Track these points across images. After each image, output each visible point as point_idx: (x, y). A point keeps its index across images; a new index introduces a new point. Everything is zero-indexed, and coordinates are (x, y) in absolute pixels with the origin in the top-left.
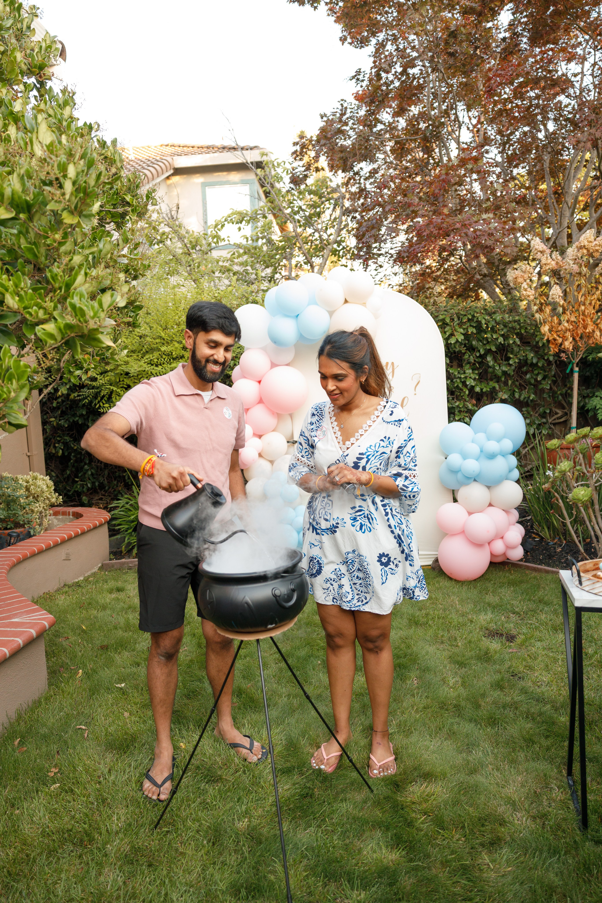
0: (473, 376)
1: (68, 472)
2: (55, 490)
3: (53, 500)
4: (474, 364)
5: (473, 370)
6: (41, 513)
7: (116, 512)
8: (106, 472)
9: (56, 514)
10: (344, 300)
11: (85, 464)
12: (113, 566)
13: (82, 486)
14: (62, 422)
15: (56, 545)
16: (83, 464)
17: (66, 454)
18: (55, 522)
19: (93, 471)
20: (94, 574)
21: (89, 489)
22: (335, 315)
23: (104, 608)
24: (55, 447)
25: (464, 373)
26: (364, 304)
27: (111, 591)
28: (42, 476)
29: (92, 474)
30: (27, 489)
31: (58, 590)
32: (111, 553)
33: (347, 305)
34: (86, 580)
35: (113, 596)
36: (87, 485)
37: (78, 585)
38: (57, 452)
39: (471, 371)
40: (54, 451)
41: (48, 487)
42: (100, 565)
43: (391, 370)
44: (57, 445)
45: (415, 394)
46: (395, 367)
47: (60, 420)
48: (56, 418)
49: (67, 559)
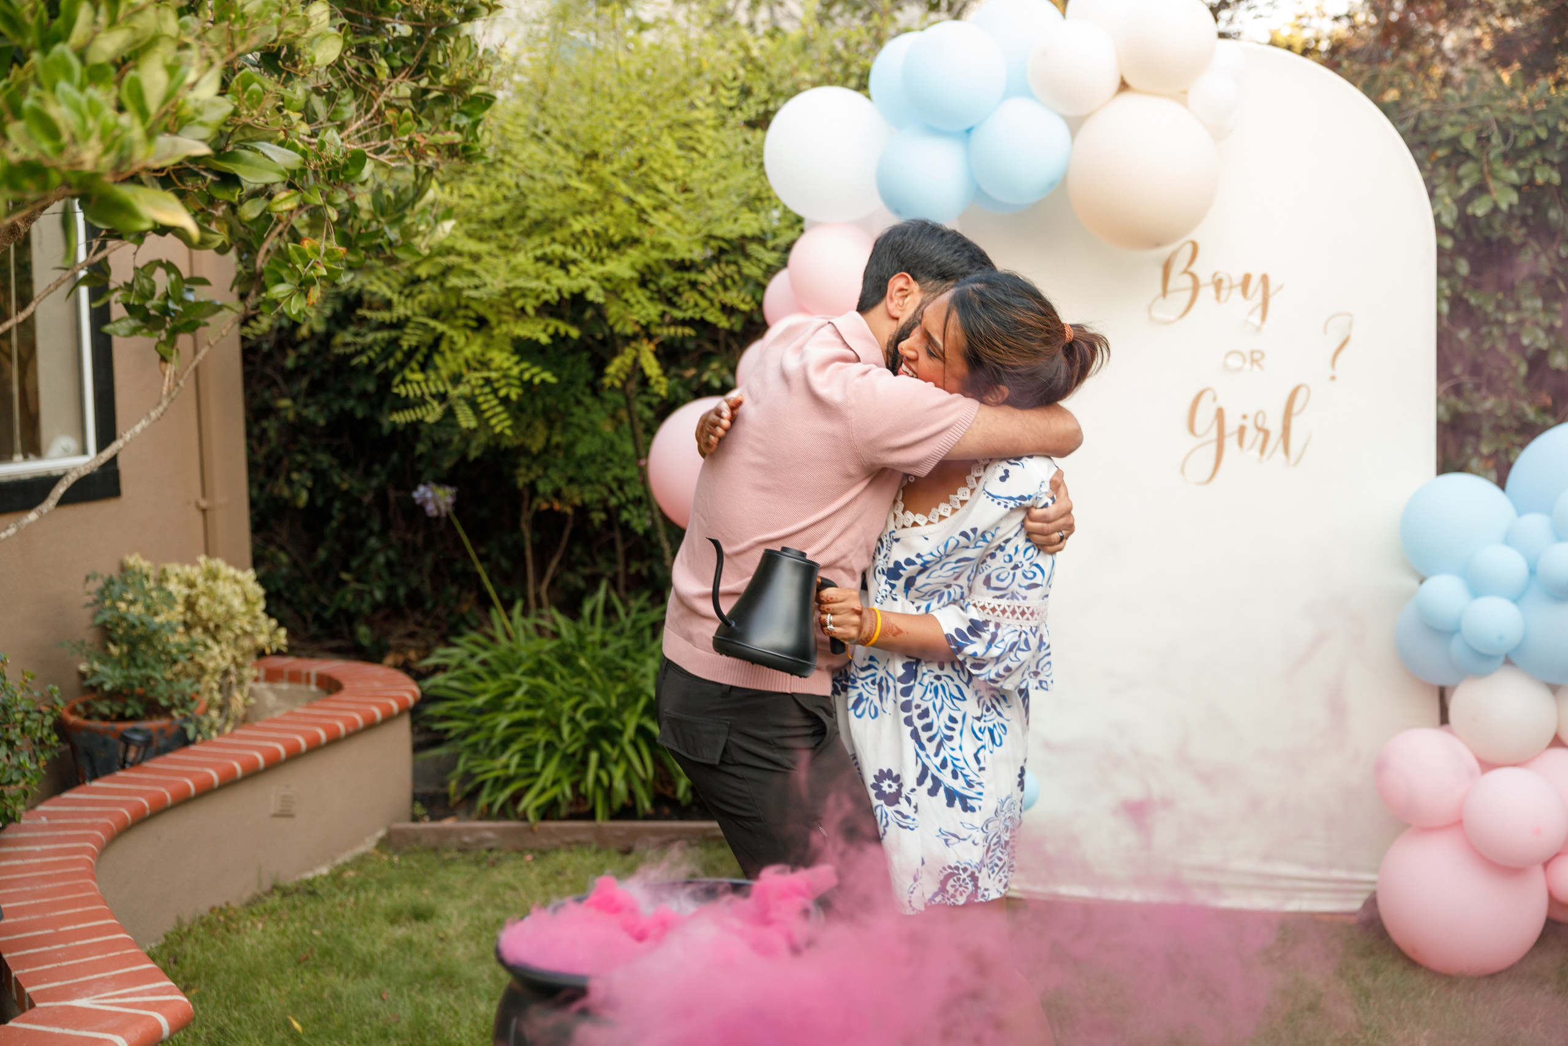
0: (1544, 319)
1: (322, 554)
3: (262, 639)
4: (1551, 282)
5: (1545, 299)
6: (226, 673)
7: (440, 679)
8: (428, 560)
9: (272, 676)
10: (1116, 84)
11: (371, 533)
12: (418, 839)
13: (359, 594)
14: (310, 412)
15: (253, 773)
16: (362, 533)
17: (320, 502)
18: (270, 699)
19: (392, 554)
20: (361, 861)
21: (376, 607)
22: (1087, 130)
23: (366, 968)
24: (290, 482)
25: (1518, 308)
26: (1181, 97)
27: (394, 918)
28: (232, 571)
29: (389, 564)
30: (190, 604)
31: (255, 900)
32: (416, 797)
33: (1126, 98)
34: (336, 877)
35: (400, 932)
36: (371, 593)
37: (310, 890)
38: (295, 497)
39: (1538, 303)
40: (286, 493)
41: (246, 601)
42: (381, 833)
43: (1258, 298)
44: (295, 476)
45: (1333, 378)
46: (1272, 288)
47: (306, 406)
48: (294, 399)
49: (285, 814)
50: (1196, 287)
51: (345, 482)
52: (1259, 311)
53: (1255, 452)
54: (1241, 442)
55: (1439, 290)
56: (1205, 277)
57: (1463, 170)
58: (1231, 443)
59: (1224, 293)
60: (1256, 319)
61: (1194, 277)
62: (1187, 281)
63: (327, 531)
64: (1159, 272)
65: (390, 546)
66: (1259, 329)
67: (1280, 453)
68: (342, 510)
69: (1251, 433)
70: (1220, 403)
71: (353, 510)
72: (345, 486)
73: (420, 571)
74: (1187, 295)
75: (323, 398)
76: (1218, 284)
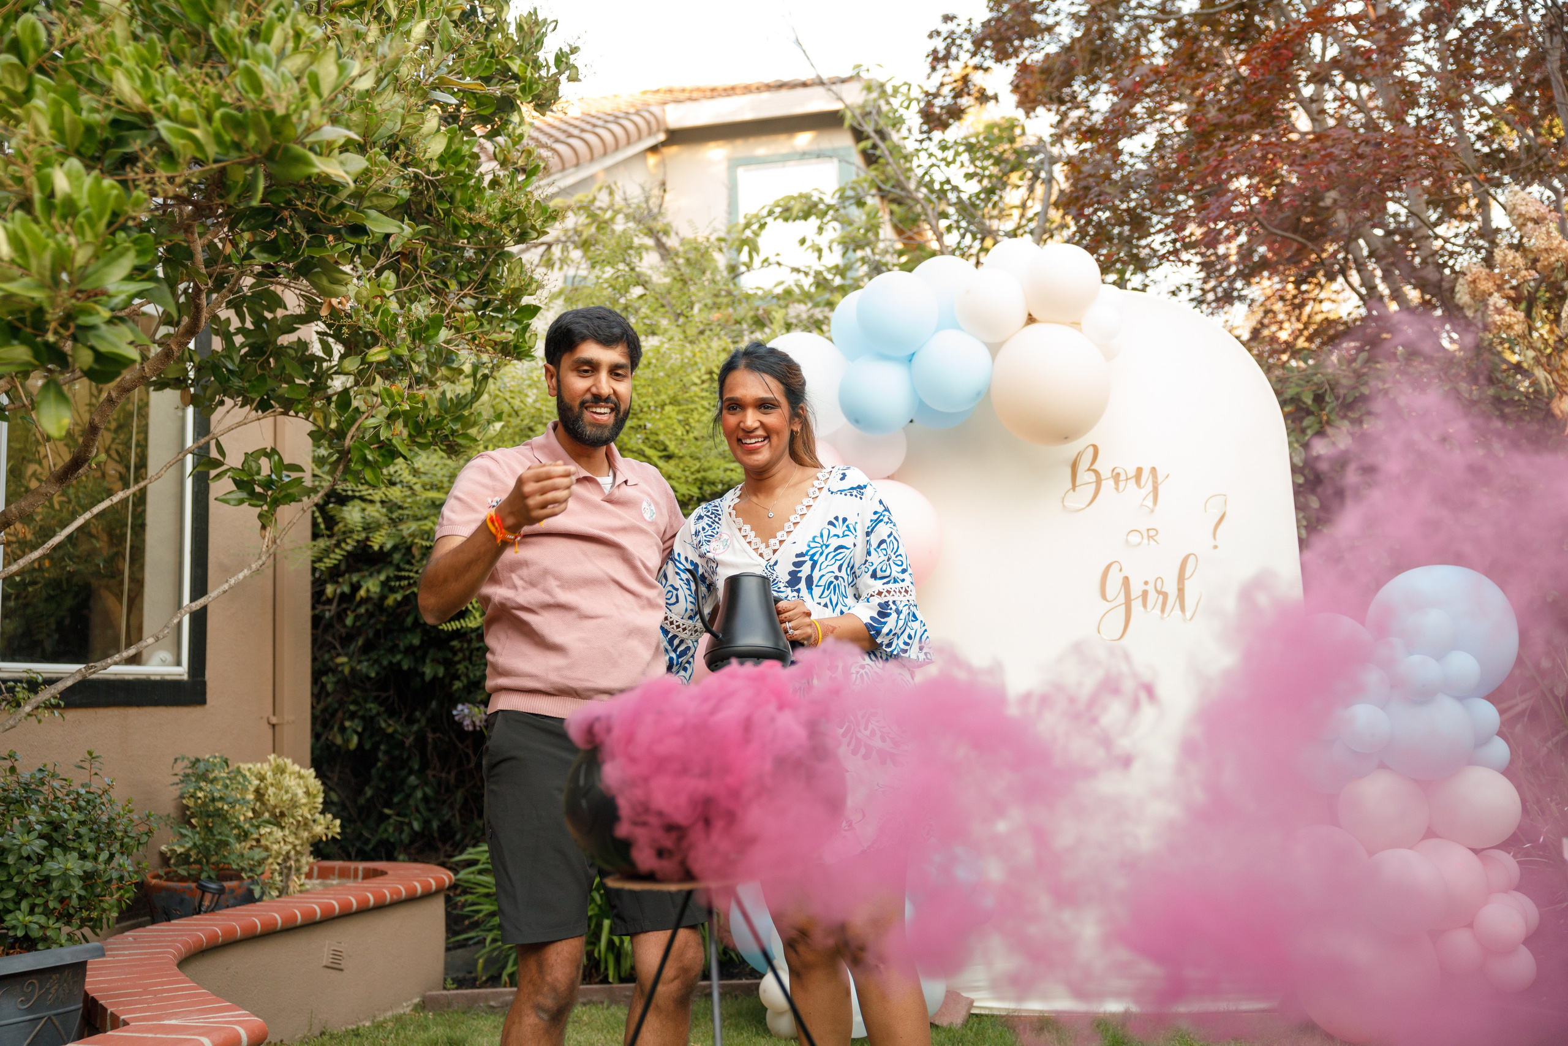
1: (369, 792)
2: (326, 809)
3: (319, 830)
6: (287, 858)
7: (467, 872)
8: (459, 795)
10: (1024, 318)
11: (411, 772)
12: (448, 1001)
13: (399, 827)
14: (363, 667)
16: (404, 773)
17: (367, 746)
19: (428, 790)
20: (398, 1019)
21: (415, 836)
22: (1004, 353)
24: (343, 729)
26: (1076, 324)
28: (297, 768)
29: (426, 799)
30: (259, 794)
31: (305, 1041)
32: (447, 975)
33: (1033, 326)
34: (378, 1026)
36: (410, 824)
37: (355, 1034)
38: (347, 741)
40: (339, 741)
41: (307, 793)
42: (416, 1000)
43: (1149, 487)
44: (347, 724)
45: (1215, 547)
46: (1160, 479)
47: (360, 662)
48: (350, 658)
49: (335, 967)
50: (1099, 481)
51: (389, 726)
52: (1151, 497)
53: (1157, 611)
54: (1145, 605)
55: (1298, 521)
56: (1105, 473)
57: (1305, 423)
58: (1137, 605)
59: (1122, 484)
60: (1149, 502)
61: (1096, 472)
62: (1092, 477)
63: (374, 771)
64: (1069, 471)
65: (426, 783)
66: (1152, 511)
67: (1177, 611)
68: (386, 752)
69: (1152, 596)
70: (1125, 573)
71: (396, 753)
72: (390, 730)
73: (451, 807)
74: (1093, 486)
75: (374, 655)
76: (1116, 477)
